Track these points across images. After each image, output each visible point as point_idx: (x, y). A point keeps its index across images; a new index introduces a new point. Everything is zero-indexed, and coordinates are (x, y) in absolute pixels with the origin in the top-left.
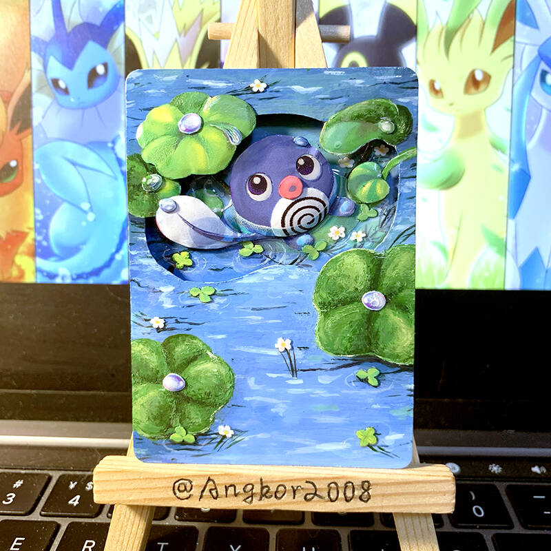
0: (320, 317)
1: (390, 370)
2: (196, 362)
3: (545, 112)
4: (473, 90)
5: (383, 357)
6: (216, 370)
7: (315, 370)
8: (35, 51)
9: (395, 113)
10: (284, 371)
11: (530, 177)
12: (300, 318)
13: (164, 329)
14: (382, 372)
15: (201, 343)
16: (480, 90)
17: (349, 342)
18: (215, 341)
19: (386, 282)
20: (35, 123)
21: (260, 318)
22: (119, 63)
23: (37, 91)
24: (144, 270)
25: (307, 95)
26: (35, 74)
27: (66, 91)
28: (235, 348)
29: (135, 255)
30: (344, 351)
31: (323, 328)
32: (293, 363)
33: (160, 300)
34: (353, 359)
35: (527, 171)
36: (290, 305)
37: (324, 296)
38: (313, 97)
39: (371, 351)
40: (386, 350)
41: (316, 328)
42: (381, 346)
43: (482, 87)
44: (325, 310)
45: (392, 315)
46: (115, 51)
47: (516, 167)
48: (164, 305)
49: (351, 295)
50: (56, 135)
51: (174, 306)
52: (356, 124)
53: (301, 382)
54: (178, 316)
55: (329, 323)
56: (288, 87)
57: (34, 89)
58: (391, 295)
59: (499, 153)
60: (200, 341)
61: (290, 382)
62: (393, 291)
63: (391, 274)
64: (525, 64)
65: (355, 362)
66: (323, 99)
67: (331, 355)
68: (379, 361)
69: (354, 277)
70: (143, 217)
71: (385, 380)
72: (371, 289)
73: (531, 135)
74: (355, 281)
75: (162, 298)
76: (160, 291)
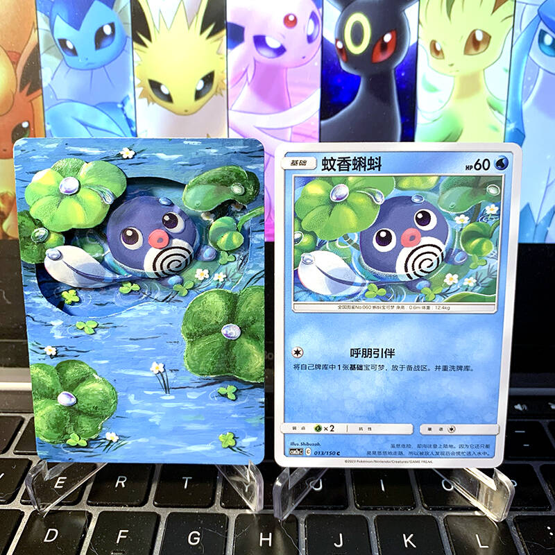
3: (541, 72)
4: (473, 51)
8: (40, 11)
11: (525, 136)
16: (480, 51)
20: (45, 84)
22: (127, 23)
23: (44, 52)
26: (42, 34)
27: (74, 52)
35: (522, 131)
43: (482, 47)
46: (121, 11)
47: (511, 127)
50: (66, 97)
57: (42, 50)
59: (496, 113)
64: (524, 25)
73: (526, 95)
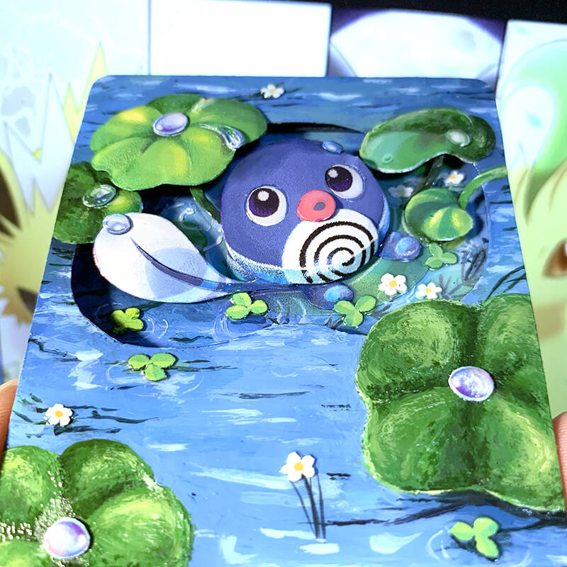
0: (370, 414)
1: (518, 523)
2: (118, 498)
5: (503, 493)
6: (156, 516)
7: (363, 522)
9: (468, 124)
10: (298, 526)
12: (331, 415)
13: (68, 429)
14: (505, 526)
15: (134, 459)
17: (431, 463)
18: (163, 455)
19: (489, 352)
21: (254, 413)
24: (55, 324)
25: (341, 103)
28: (201, 471)
29: (47, 300)
30: (422, 483)
31: (378, 435)
32: (318, 506)
33: (73, 374)
34: (440, 499)
36: (313, 391)
37: (378, 374)
38: (349, 105)
39: (476, 482)
40: (506, 481)
41: (364, 435)
42: (496, 471)
44: (380, 401)
45: (508, 412)
48: (76, 384)
49: (428, 374)
51: (95, 386)
52: (414, 135)
53: (333, 548)
54: (99, 405)
55: (389, 426)
56: (315, 94)
58: (501, 374)
60: (134, 454)
61: (311, 549)
62: (505, 367)
63: (496, 339)
65: (446, 505)
66: (362, 107)
67: (396, 491)
68: (495, 502)
69: (431, 343)
70: (74, 243)
71: (510, 544)
72: (462, 364)
74: (433, 348)
75: (77, 371)
76: (76, 360)
